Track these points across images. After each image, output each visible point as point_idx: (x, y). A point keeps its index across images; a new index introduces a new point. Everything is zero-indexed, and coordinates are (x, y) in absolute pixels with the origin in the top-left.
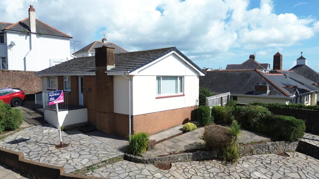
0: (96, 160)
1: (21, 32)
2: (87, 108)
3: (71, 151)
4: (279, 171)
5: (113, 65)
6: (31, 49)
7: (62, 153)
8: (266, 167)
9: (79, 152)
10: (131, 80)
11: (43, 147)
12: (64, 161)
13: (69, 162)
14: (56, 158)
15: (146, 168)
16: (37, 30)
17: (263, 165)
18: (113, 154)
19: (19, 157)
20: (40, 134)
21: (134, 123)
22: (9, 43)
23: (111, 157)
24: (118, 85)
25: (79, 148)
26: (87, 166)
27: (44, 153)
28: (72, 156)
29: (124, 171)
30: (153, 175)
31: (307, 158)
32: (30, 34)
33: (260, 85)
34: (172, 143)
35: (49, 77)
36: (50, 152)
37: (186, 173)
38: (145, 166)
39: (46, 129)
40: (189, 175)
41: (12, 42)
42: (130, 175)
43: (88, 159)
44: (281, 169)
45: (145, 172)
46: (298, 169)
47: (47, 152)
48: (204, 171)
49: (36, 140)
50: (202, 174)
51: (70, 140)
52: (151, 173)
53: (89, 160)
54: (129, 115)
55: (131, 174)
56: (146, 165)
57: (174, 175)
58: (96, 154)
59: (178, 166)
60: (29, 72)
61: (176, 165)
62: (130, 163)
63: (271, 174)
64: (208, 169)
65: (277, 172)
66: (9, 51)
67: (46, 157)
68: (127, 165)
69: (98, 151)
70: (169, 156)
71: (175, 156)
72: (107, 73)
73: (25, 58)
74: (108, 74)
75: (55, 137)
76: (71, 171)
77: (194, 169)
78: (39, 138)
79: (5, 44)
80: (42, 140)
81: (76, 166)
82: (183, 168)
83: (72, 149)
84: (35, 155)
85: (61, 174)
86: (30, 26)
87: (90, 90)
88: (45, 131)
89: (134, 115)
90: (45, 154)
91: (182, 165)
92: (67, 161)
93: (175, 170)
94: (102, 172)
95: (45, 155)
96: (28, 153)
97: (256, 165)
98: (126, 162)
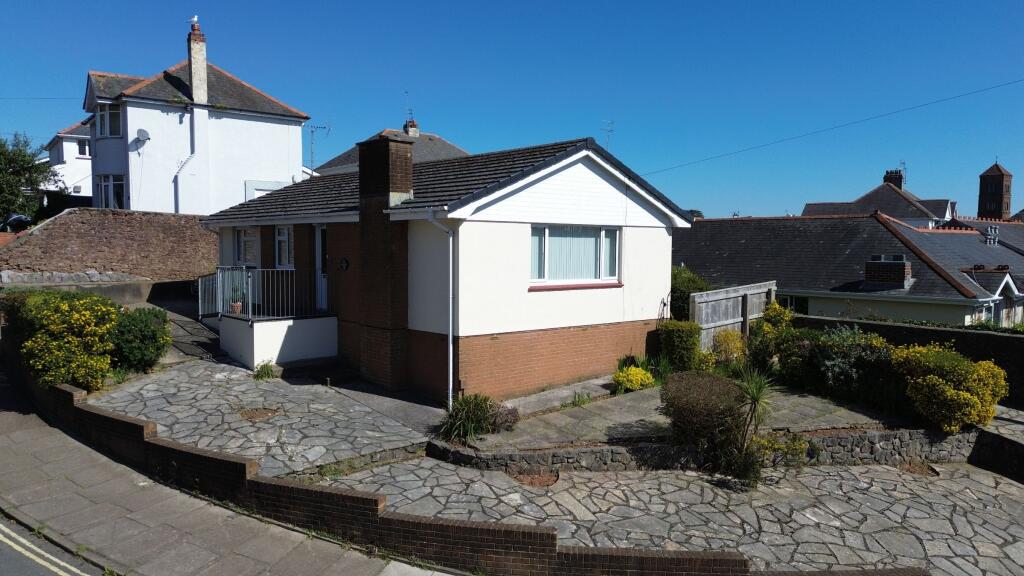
0: (345, 452)
1: (167, 101)
2: (337, 315)
3: (281, 427)
4: (887, 513)
5: (407, 192)
6: (193, 152)
7: (259, 429)
8: (850, 499)
9: (303, 431)
10: (455, 234)
11: (210, 415)
12: (260, 450)
13: (273, 451)
14: (241, 441)
15: (485, 480)
16: (212, 96)
17: (840, 493)
18: (395, 438)
19: (145, 432)
20: (206, 383)
21: (462, 357)
22: (132, 136)
23: (387, 446)
24: (419, 249)
25: (303, 420)
26: (318, 464)
27: (212, 427)
28: (284, 439)
29: (421, 483)
30: (498, 497)
31: (997, 483)
32: (192, 109)
33: (883, 261)
34: (569, 419)
35: (239, 232)
36: (226, 426)
37: (595, 500)
38: (483, 476)
39: (223, 370)
40: (602, 504)
41: (141, 132)
42: (434, 494)
43: (325, 447)
44: (896, 508)
45: (479, 488)
46: (954, 510)
47: (218, 425)
48: (651, 496)
49: (192, 396)
50: (642, 504)
51: (282, 400)
52: (494, 493)
53: (327, 450)
54: (447, 336)
55: (437, 492)
56: (486, 473)
57: (559, 502)
58: (349, 436)
59: (576, 480)
60: (187, 218)
61: (571, 478)
62: (442, 464)
63: (861, 517)
64: (664, 493)
65: (883, 513)
66: (133, 156)
67: (215, 438)
68: (431, 469)
69: (354, 430)
70: (551, 451)
71: (569, 453)
72: (388, 215)
73: (176, 178)
74: (392, 218)
75: (243, 392)
76: (276, 472)
77: (623, 491)
78: (201, 392)
79: (122, 138)
80: (210, 396)
81: (288, 463)
82: (591, 485)
83: (285, 422)
84: (187, 433)
85: (248, 477)
86: (191, 83)
87: (344, 265)
88: (219, 376)
89: (461, 334)
90: (213, 430)
91: (590, 479)
92: (269, 448)
93: (567, 490)
94: (360, 482)
95: (213, 434)
96: (170, 427)
97: (817, 493)
98: (430, 462)
